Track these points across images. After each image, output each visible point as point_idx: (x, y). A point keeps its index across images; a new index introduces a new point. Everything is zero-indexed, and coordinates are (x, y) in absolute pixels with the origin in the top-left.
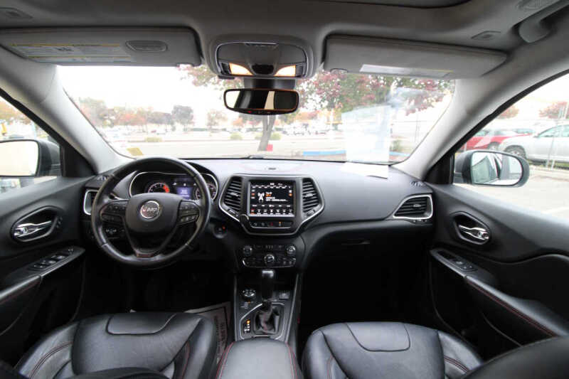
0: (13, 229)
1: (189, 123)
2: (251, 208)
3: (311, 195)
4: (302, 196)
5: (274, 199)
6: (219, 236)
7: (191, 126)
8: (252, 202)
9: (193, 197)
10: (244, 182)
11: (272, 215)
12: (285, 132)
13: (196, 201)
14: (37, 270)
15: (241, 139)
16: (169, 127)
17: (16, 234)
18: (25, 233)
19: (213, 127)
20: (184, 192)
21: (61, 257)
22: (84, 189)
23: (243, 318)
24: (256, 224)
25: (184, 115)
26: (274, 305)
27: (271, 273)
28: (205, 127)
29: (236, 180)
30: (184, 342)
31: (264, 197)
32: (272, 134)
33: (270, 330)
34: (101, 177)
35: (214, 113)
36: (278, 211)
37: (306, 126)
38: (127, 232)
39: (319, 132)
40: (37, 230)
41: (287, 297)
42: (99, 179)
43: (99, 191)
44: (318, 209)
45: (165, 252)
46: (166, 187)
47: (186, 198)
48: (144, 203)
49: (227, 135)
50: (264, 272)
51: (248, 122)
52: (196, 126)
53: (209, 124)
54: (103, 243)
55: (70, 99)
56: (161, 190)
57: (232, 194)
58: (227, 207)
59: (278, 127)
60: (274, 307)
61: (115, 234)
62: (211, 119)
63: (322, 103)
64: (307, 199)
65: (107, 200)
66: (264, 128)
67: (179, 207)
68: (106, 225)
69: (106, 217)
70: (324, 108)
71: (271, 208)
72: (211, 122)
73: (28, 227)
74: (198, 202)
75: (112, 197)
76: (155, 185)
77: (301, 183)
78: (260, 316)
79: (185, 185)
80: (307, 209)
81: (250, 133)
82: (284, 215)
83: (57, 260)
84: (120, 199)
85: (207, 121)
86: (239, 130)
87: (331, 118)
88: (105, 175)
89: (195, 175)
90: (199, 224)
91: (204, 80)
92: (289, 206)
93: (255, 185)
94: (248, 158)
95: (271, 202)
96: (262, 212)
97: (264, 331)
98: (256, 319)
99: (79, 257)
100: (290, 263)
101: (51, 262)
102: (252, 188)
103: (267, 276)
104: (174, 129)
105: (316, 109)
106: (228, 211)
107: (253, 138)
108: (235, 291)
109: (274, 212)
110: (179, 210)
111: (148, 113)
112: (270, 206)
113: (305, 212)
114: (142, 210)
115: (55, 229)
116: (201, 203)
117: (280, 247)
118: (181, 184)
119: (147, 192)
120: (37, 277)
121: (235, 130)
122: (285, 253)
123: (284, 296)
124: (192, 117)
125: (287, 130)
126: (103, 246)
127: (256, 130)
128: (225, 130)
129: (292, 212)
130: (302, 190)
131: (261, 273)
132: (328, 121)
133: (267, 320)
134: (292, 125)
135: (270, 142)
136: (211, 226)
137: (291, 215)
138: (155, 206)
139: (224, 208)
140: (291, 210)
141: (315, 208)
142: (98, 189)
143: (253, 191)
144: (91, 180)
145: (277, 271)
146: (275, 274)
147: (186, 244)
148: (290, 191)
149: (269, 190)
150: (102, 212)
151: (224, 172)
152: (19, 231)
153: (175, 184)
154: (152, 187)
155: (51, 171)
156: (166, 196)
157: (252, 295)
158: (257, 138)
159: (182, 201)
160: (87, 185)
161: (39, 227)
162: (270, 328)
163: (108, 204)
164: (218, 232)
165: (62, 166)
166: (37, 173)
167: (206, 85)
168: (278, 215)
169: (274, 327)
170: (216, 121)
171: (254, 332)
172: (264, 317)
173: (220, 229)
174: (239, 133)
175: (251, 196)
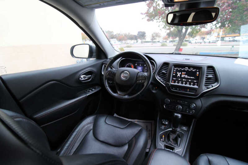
0: (79, 77)
1: (144, 39)
2: (172, 80)
3: (211, 76)
4: (205, 76)
5: (186, 76)
6: (154, 91)
7: (144, 40)
8: (173, 76)
9: (143, 71)
10: (170, 66)
11: (184, 85)
12: (190, 42)
13: (144, 73)
14: (86, 93)
15: (166, 46)
16: (135, 41)
17: (80, 79)
18: (83, 79)
19: (154, 41)
20: (140, 68)
21: (93, 89)
22: (103, 64)
23: (161, 133)
24: (174, 89)
25: (142, 35)
26: (178, 131)
27: (179, 115)
28: (150, 40)
29: (166, 64)
30: (133, 136)
31: (181, 75)
32: (183, 43)
33: (175, 144)
34: (109, 60)
35: (155, 34)
36: (188, 83)
37: (204, 38)
38: (115, 84)
39: (211, 42)
40: (87, 78)
41: (186, 130)
42: (108, 60)
43: (107, 65)
44: (215, 85)
45: (129, 95)
46: (132, 66)
47: (140, 71)
48: (123, 72)
49: (159, 44)
50: (176, 114)
51: (171, 37)
52: (147, 40)
53: (152, 39)
54: (107, 87)
55: (101, 28)
56: (130, 67)
57: (163, 71)
58: (160, 78)
59: (187, 40)
60: (178, 133)
61: (111, 83)
62: (153, 37)
63: (217, 25)
64: (208, 79)
65: (109, 69)
66: (179, 40)
67: (137, 75)
68: (108, 79)
69: (108, 76)
70: (218, 28)
71: (184, 81)
72: (153, 38)
73: (84, 77)
74: (146, 74)
75: (111, 68)
76: (128, 64)
77: (206, 69)
78: (170, 135)
79: (140, 65)
80: (207, 85)
81: (171, 43)
82: (192, 86)
83: (92, 90)
84: (114, 69)
85: (151, 38)
86: (166, 42)
87: (221, 33)
88: (110, 59)
89: (146, 60)
90: (145, 84)
91: (153, 18)
92: (196, 81)
93: (176, 68)
94: (172, 54)
95: (184, 78)
96: (178, 83)
97: (171, 144)
98: (167, 136)
99: (100, 90)
100: (191, 112)
101: (90, 91)
102: (174, 69)
103: (177, 117)
104: (137, 42)
105: (212, 29)
106: (160, 80)
107: (172, 45)
108: (158, 119)
109: (186, 84)
110: (137, 77)
111: (128, 35)
112: (184, 80)
113: (205, 86)
114: (122, 75)
115: (92, 78)
116: (148, 75)
117: (186, 103)
118: (138, 65)
119: (125, 67)
120: (85, 96)
121: (164, 41)
122: (189, 107)
123: (184, 128)
124: (145, 36)
125: (191, 41)
126: (107, 88)
127: (174, 41)
128: (159, 42)
129: (197, 85)
130: (205, 73)
131: (174, 115)
132: (219, 35)
133: (174, 138)
134: (195, 38)
135: (181, 47)
136: (151, 86)
137: (196, 87)
138: (127, 74)
139: (158, 78)
140: (196, 84)
141: (213, 85)
142: (107, 64)
143: (175, 71)
144: (105, 60)
145: (182, 115)
146: (181, 116)
147: (139, 93)
148: (198, 73)
149: (184, 71)
150: (107, 74)
151: (159, 60)
152: (81, 78)
153: (136, 65)
154: (127, 65)
155: (93, 57)
156: (132, 69)
157: (167, 123)
158: (174, 45)
159: (138, 73)
160: (104, 63)
161: (87, 77)
162: (175, 142)
163: (110, 71)
164: (153, 89)
165: (96, 55)
166: (88, 57)
167: (153, 21)
168: (188, 85)
169: (177, 143)
170: (156, 37)
171: (166, 142)
172: (172, 137)
173: (155, 88)
174: (165, 43)
175: (173, 73)
